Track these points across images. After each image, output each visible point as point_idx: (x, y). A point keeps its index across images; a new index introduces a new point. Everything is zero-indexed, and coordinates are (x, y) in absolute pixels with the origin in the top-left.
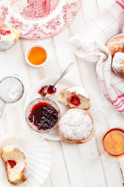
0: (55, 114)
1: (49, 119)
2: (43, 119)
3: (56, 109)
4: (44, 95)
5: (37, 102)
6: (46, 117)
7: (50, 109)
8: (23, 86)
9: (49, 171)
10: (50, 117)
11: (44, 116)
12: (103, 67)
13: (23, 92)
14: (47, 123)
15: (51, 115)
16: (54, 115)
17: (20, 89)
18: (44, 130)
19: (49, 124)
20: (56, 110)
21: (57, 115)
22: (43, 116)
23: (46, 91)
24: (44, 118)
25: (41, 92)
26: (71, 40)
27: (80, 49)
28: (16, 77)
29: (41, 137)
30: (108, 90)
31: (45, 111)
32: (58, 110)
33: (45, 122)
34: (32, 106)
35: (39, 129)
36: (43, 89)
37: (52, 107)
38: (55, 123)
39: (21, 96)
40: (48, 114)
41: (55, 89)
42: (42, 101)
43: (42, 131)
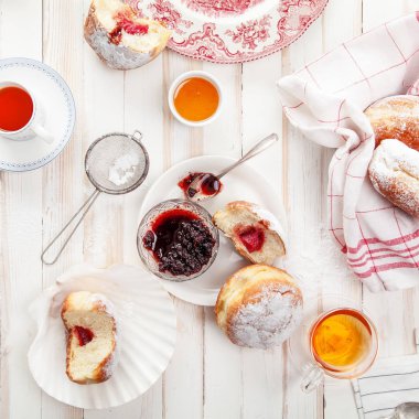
0: (206, 245)
1: (189, 252)
2: (175, 250)
3: (211, 232)
4: (191, 193)
5: (171, 207)
6: (184, 246)
7: (197, 229)
8: (147, 162)
9: (162, 368)
10: (193, 248)
11: (181, 242)
12: (347, 165)
13: (144, 175)
14: (184, 261)
15: (198, 245)
16: (204, 248)
17: (138, 166)
18: (174, 274)
19: (187, 265)
20: (211, 236)
21: (211, 248)
22: (178, 241)
23: (197, 185)
24: (179, 246)
25: (186, 184)
26: (285, 81)
27: (298, 105)
28: (137, 136)
29: (163, 289)
30: (345, 221)
31: (186, 231)
32: (214, 236)
33: (179, 257)
34: (157, 214)
35: (162, 270)
36: (192, 178)
37: (203, 226)
38: (202, 265)
39: (137, 184)
40: (192, 240)
41: (220, 185)
42: (182, 207)
43: (167, 274)
